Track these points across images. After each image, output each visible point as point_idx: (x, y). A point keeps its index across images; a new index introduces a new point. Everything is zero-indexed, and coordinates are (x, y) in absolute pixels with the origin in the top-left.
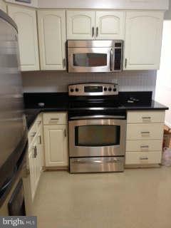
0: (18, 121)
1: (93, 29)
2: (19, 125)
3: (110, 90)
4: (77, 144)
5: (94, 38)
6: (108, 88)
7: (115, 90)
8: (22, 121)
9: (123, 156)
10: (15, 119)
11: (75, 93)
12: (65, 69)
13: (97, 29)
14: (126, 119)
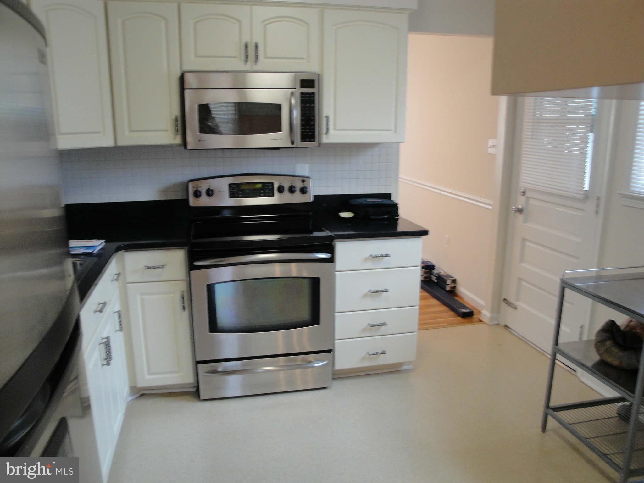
0: (50, 277)
1: (246, 46)
2: (53, 287)
3: (292, 190)
4: (214, 327)
5: (248, 67)
6: (286, 186)
7: (304, 191)
8: (62, 277)
9: (329, 351)
10: (44, 271)
11: (205, 201)
12: (178, 140)
13: (256, 47)
14: (331, 260)
